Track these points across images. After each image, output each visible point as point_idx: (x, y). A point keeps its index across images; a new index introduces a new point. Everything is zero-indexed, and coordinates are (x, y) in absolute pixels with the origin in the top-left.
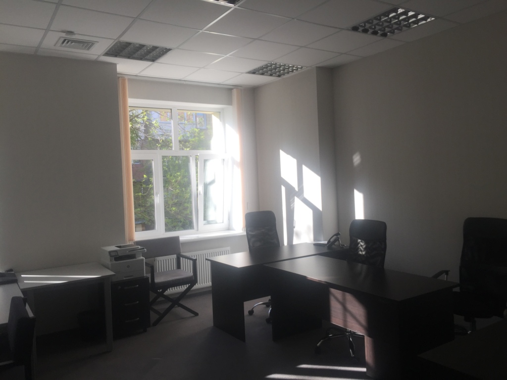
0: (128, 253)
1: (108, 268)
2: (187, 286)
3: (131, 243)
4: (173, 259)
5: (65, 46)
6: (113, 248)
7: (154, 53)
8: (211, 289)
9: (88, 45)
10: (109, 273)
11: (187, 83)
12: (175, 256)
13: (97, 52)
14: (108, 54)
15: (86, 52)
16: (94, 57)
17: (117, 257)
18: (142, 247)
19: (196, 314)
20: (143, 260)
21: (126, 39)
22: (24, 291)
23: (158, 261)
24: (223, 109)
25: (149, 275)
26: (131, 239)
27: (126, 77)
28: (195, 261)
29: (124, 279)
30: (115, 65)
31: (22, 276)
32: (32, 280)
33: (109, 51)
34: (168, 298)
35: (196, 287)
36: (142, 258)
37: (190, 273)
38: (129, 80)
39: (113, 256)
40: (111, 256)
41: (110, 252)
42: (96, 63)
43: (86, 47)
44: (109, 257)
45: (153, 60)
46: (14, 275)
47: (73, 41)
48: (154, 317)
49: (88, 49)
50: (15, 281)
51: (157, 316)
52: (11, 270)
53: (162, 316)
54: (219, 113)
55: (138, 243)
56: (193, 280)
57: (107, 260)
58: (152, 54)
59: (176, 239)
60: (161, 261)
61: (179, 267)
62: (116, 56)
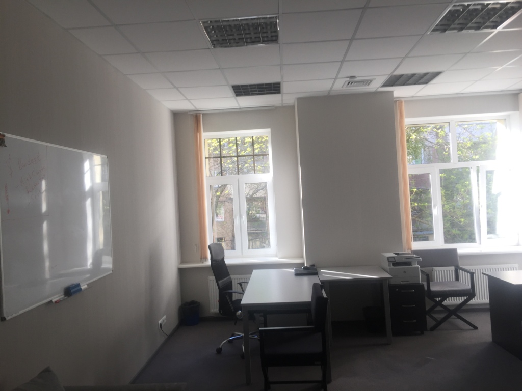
0: (404, 260)
1: (387, 272)
2: (465, 298)
3: (410, 251)
4: (452, 271)
5: (350, 86)
6: (392, 255)
7: (426, 78)
8: (488, 307)
9: (368, 82)
10: (388, 276)
11: (464, 95)
12: (453, 268)
13: (376, 85)
14: (384, 85)
15: (367, 87)
16: (374, 90)
17: (395, 263)
18: (417, 256)
19: (476, 328)
20: (418, 268)
21: (398, 72)
22: (322, 281)
23: (436, 271)
24: (509, 115)
25: (425, 284)
26: (409, 248)
27: (403, 100)
28: (472, 274)
29: (401, 283)
30: (392, 92)
31: (322, 271)
32: (328, 274)
33: (386, 82)
34: (446, 308)
35: (473, 301)
36: (417, 265)
37: (468, 286)
38: (405, 101)
39: (391, 262)
40: (389, 261)
41: (388, 258)
42: (376, 93)
43: (366, 84)
44: (387, 262)
45: (426, 83)
46: (316, 269)
47: (355, 82)
48: (430, 323)
49: (368, 85)
50: (316, 274)
51: (434, 323)
52: (314, 265)
53: (439, 323)
54: (504, 120)
55: (415, 252)
56: (471, 294)
57: (386, 265)
58: (424, 79)
59: (454, 251)
60: (439, 271)
61: (457, 279)
62: (392, 85)
